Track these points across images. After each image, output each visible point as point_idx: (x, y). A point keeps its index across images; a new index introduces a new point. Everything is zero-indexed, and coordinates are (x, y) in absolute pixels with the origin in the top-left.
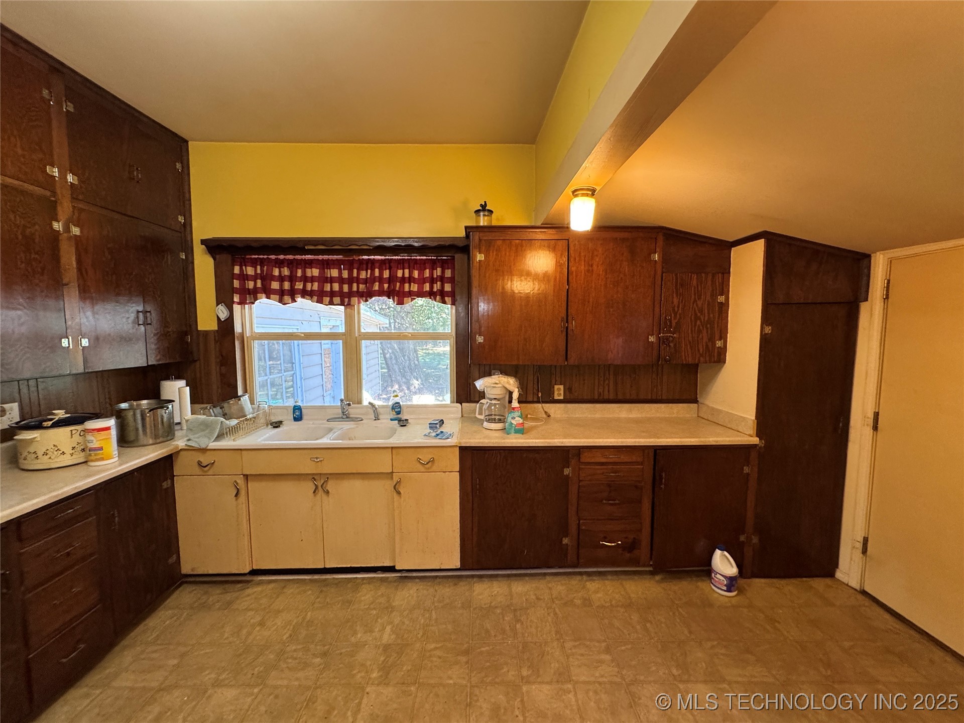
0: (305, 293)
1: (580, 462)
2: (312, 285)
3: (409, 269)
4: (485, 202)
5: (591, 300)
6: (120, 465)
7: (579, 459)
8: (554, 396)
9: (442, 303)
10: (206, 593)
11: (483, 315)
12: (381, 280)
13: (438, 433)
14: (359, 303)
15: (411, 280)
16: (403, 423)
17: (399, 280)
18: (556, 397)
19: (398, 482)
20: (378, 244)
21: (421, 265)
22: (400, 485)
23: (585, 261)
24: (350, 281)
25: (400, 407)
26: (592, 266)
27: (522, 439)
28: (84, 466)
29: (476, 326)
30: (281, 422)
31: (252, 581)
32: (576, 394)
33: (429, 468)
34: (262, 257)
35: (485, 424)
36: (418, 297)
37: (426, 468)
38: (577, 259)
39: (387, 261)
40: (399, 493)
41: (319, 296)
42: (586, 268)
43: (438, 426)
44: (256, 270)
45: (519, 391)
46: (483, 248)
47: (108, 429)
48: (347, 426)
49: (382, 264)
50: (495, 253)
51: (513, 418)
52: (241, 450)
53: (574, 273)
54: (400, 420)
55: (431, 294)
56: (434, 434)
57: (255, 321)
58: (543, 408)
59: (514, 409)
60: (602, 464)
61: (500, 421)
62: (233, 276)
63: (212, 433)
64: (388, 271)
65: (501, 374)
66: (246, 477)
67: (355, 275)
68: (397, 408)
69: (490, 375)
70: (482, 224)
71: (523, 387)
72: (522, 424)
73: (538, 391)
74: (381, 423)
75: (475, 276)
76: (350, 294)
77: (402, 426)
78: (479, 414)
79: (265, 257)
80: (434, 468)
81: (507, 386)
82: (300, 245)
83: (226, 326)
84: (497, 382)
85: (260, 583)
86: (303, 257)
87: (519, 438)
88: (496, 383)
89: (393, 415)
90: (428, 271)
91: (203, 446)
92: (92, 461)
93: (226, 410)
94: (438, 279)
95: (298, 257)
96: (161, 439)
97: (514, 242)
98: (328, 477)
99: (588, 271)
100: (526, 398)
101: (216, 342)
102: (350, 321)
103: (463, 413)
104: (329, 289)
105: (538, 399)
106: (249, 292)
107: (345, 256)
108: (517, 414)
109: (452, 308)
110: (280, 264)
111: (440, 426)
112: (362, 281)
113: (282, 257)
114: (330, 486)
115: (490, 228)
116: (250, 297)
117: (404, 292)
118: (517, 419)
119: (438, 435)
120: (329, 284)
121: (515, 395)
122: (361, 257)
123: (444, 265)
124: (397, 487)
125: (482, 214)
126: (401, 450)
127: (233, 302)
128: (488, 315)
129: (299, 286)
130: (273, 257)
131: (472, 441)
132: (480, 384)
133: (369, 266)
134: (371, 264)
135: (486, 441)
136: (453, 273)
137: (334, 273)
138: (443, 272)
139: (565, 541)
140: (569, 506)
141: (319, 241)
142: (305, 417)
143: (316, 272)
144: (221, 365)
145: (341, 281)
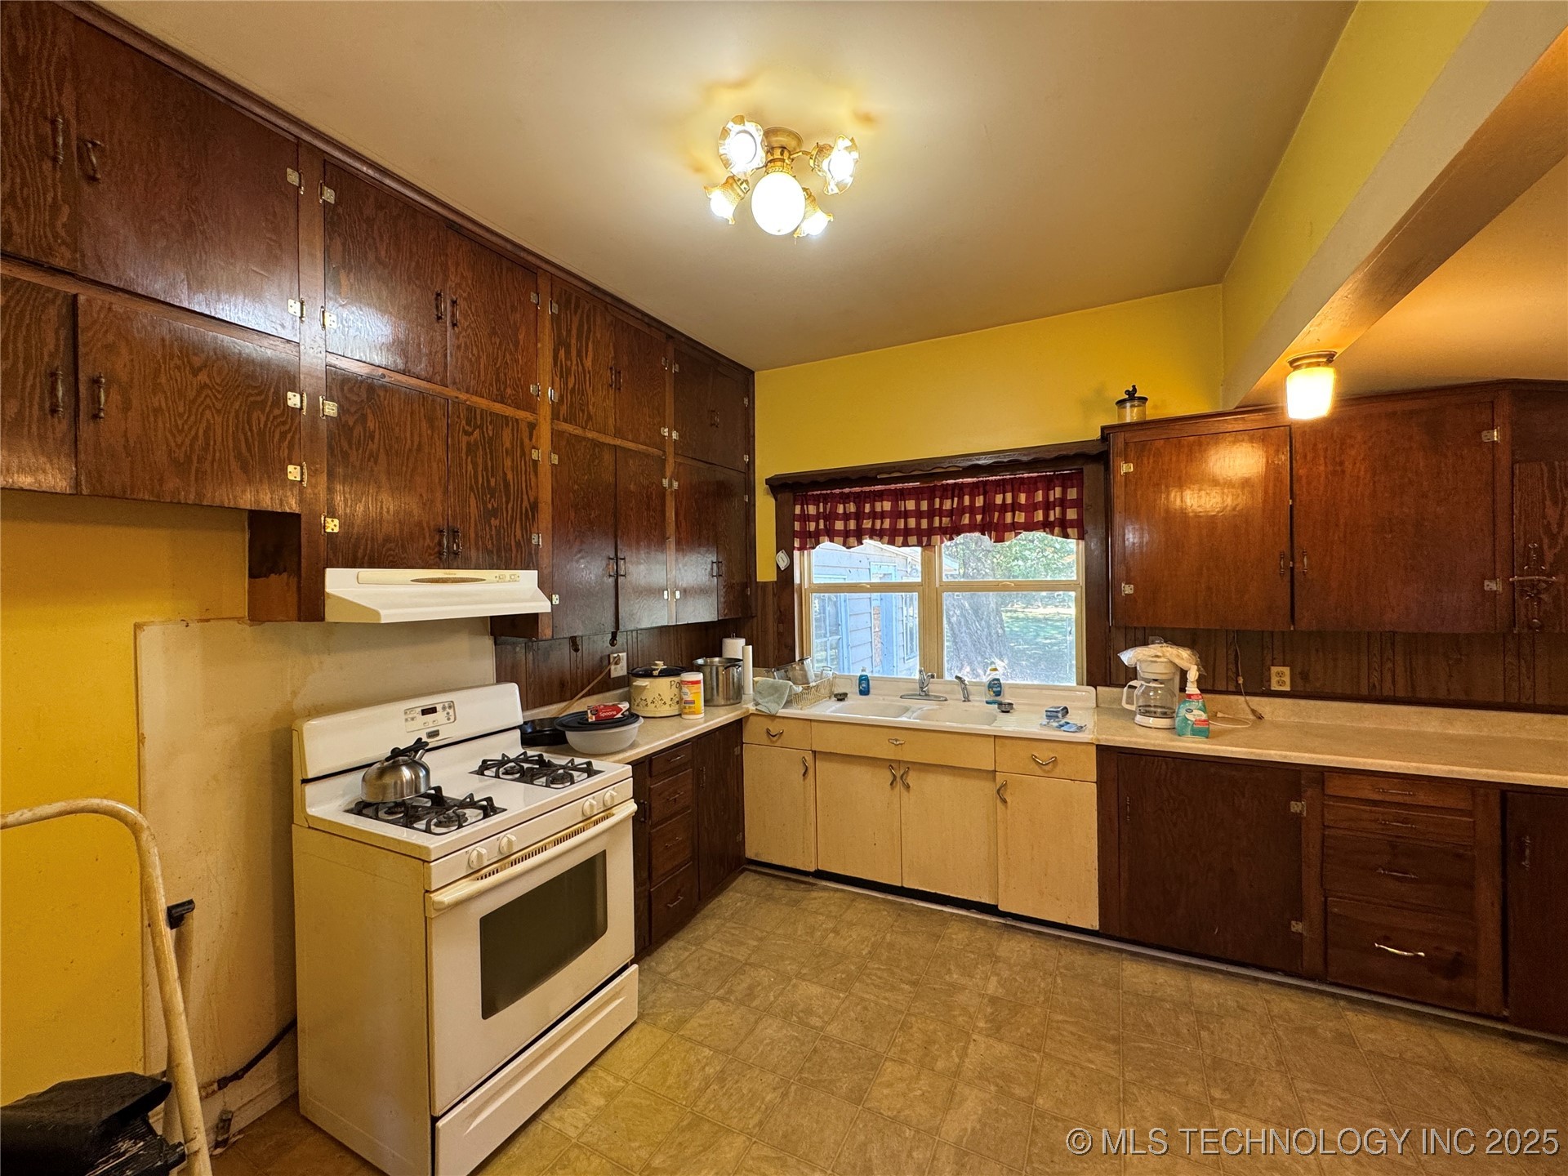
0: (875, 534)
1: (1324, 795)
2: (882, 523)
3: (1013, 491)
4: (1134, 387)
5: (1342, 521)
6: (706, 722)
7: (1323, 790)
8: (1270, 686)
9: (1064, 537)
10: (770, 885)
11: (1133, 554)
12: (972, 510)
13: (1061, 723)
14: (942, 542)
15: (1015, 507)
16: (1006, 708)
17: (997, 508)
18: (1275, 687)
19: (1004, 786)
20: (970, 463)
21: (1030, 486)
22: (1006, 790)
23: (1325, 458)
24: (931, 514)
25: (1000, 685)
26: (1341, 463)
27: (1206, 743)
28: (678, 718)
29: (1121, 570)
30: (845, 695)
31: (815, 884)
32: (1318, 685)
33: (1048, 772)
34: (824, 492)
35: (1139, 718)
36: (1025, 530)
37: (1044, 771)
38: (1310, 456)
39: (980, 485)
40: (1004, 801)
41: (891, 536)
42: (1330, 468)
43: (1060, 715)
44: (818, 509)
45: (1198, 670)
46: (1132, 454)
47: (698, 682)
48: (927, 706)
49: (974, 489)
50: (1151, 461)
51: (1190, 711)
52: (811, 720)
53: (1304, 481)
54: (1000, 704)
55: (1046, 526)
56: (1055, 724)
57: (814, 570)
58: (1247, 704)
59: (1189, 696)
60: (1375, 803)
61: (1164, 715)
62: (794, 518)
63: (780, 697)
64: (982, 497)
65: (1165, 642)
66: (814, 752)
67: (937, 506)
68: (995, 687)
69: (1145, 643)
70: (1128, 420)
71: (1205, 663)
72: (1205, 721)
73: (1238, 675)
74: (973, 706)
75: (1118, 497)
76: (931, 532)
77: (1003, 712)
78: (1128, 703)
79: (829, 492)
80: (1057, 772)
81: (1177, 661)
82: (872, 475)
83: (786, 576)
84: (1159, 654)
85: (825, 889)
86: (872, 488)
87: (1200, 743)
88: (1157, 656)
89: (990, 696)
90: (1040, 492)
91: (773, 712)
92: (686, 714)
93: (790, 674)
94: (1057, 503)
95: (867, 489)
96: (732, 701)
97: (1184, 442)
98: (911, 766)
99: (1334, 473)
100: (1213, 685)
101: (774, 595)
102: (928, 567)
103: (1100, 701)
104: (902, 527)
105: (1236, 687)
106: (810, 535)
107: (922, 482)
108: (1195, 705)
109: (1078, 544)
110: (845, 499)
111: (1064, 716)
112: (945, 513)
113: (847, 490)
114: (912, 778)
115: (1142, 425)
116: (811, 542)
117: (1005, 525)
118: (1196, 712)
119: (1062, 726)
120: (903, 520)
121: (1193, 675)
122: (944, 482)
123: (1065, 482)
124: (1001, 792)
125: (1128, 405)
126: (1007, 742)
127: (794, 548)
128: (1141, 553)
129: (867, 524)
130: (837, 491)
131: (1117, 738)
132: (1128, 657)
133: (956, 492)
134: (958, 490)
135: (1142, 741)
136: (1080, 493)
137: (911, 505)
138: (1064, 493)
139: (1297, 927)
140: (1304, 867)
141: (894, 467)
142: (871, 691)
143: (887, 506)
144: (779, 623)
145: (919, 514)
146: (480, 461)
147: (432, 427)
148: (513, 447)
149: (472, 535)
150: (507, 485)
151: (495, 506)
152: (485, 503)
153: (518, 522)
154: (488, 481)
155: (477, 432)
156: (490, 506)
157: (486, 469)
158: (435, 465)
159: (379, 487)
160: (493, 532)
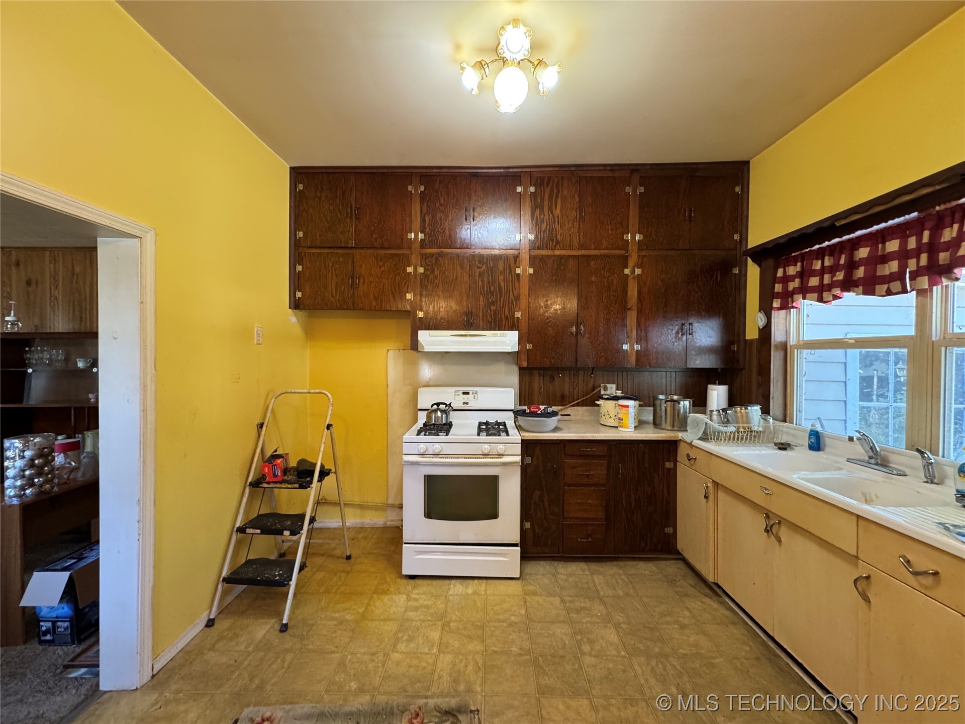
2: (859, 271)
19: (864, 578)
22: (868, 584)
30: (790, 446)
33: (927, 588)
34: (803, 251)
37: (921, 585)
40: (867, 600)
44: (796, 269)
47: (626, 406)
52: (711, 454)
62: (776, 280)
66: (716, 484)
80: (938, 592)
91: (690, 441)
101: (757, 350)
102: (922, 315)
106: (788, 294)
114: (784, 534)
116: (789, 302)
127: (772, 309)
143: (865, 252)
146: (486, 280)
147: (462, 268)
148: (504, 269)
149: (481, 315)
150: (500, 288)
151: (494, 300)
152: (488, 299)
153: (507, 307)
154: (490, 288)
155: (484, 267)
156: (490, 300)
157: (489, 283)
158: (463, 285)
159: (439, 298)
160: (492, 313)
